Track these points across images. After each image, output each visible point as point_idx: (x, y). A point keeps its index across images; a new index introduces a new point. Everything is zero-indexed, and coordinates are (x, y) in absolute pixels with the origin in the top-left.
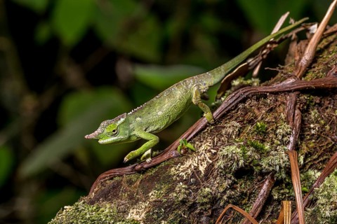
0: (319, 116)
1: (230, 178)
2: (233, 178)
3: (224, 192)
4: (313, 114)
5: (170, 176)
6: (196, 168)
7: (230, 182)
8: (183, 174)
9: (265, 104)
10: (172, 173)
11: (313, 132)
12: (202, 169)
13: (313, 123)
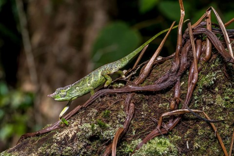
0: (148, 107)
1: (85, 142)
2: (87, 142)
3: (81, 149)
4: (144, 106)
5: (53, 139)
6: (67, 135)
7: (84, 144)
8: (59, 138)
9: (114, 100)
10: (54, 137)
11: (143, 117)
12: (70, 136)
13: (143, 111)
